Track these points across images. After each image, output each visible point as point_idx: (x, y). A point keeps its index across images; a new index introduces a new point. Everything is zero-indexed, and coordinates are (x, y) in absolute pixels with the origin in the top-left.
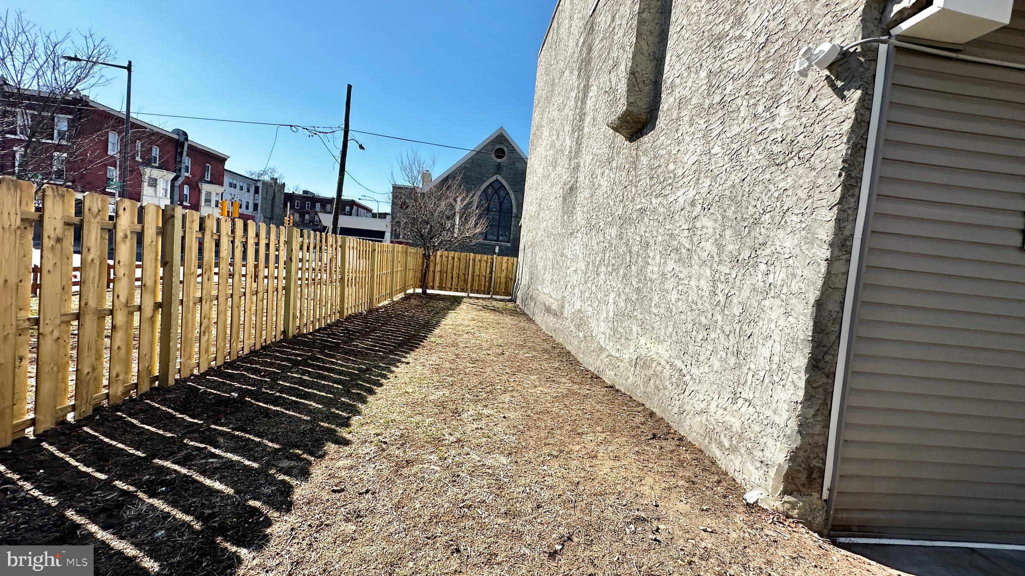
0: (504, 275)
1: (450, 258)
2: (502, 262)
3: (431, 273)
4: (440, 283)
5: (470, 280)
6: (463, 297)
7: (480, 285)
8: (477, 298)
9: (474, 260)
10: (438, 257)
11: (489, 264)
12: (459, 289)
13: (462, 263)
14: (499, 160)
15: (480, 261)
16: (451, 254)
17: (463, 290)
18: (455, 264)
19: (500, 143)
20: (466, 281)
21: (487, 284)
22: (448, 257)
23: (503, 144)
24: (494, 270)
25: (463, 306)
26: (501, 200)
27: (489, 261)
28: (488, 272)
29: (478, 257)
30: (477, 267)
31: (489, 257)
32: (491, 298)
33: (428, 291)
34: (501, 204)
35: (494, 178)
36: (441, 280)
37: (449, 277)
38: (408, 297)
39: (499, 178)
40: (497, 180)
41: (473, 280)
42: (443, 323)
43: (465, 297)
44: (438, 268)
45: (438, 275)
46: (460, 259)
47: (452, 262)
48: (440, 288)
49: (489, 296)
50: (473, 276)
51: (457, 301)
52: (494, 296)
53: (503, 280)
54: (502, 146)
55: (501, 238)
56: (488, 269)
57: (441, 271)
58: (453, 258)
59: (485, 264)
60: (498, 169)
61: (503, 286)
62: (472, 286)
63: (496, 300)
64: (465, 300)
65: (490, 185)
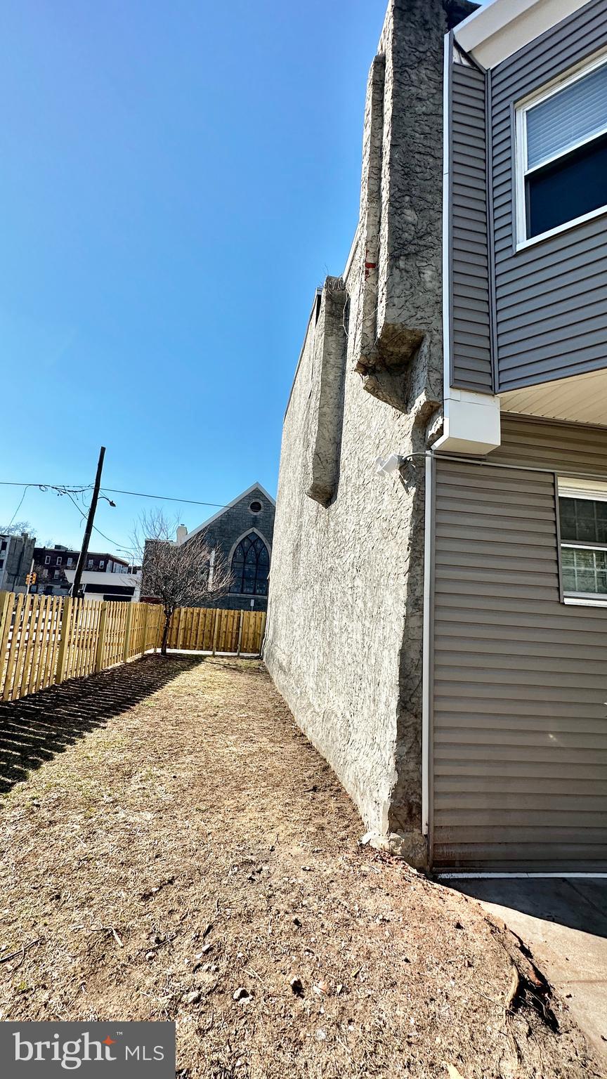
0: (251, 630)
1: (195, 614)
2: (249, 617)
3: (174, 630)
4: (183, 642)
5: (215, 637)
6: (205, 656)
7: (226, 642)
8: (222, 657)
9: (220, 616)
10: (182, 613)
11: (236, 620)
12: (204, 648)
13: (207, 619)
14: (255, 514)
15: (227, 616)
16: (197, 610)
17: (208, 649)
18: (200, 621)
19: (257, 498)
20: (211, 638)
21: (234, 640)
22: (192, 613)
23: (259, 498)
24: (241, 625)
25: (202, 666)
26: (258, 552)
27: (236, 616)
28: (235, 628)
29: (225, 612)
30: (223, 623)
31: (237, 612)
32: (238, 656)
33: (168, 651)
34: (258, 556)
35: (250, 531)
36: (185, 638)
37: (194, 634)
38: (145, 658)
39: (256, 531)
40: (253, 532)
41: (219, 636)
42: (169, 684)
43: (209, 656)
44: (182, 625)
45: (181, 633)
46: (205, 615)
47: (197, 618)
48: (184, 647)
49: (236, 654)
50: (219, 632)
51: (198, 660)
52: (241, 654)
53: (251, 636)
54: (258, 500)
55: (258, 591)
56: (235, 624)
57: (185, 629)
58: (199, 614)
59: (232, 619)
60: (255, 522)
61: (250, 643)
62: (218, 643)
63: (243, 658)
64: (207, 659)
65: (247, 537)
